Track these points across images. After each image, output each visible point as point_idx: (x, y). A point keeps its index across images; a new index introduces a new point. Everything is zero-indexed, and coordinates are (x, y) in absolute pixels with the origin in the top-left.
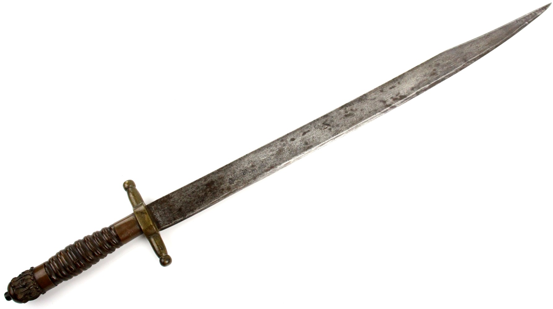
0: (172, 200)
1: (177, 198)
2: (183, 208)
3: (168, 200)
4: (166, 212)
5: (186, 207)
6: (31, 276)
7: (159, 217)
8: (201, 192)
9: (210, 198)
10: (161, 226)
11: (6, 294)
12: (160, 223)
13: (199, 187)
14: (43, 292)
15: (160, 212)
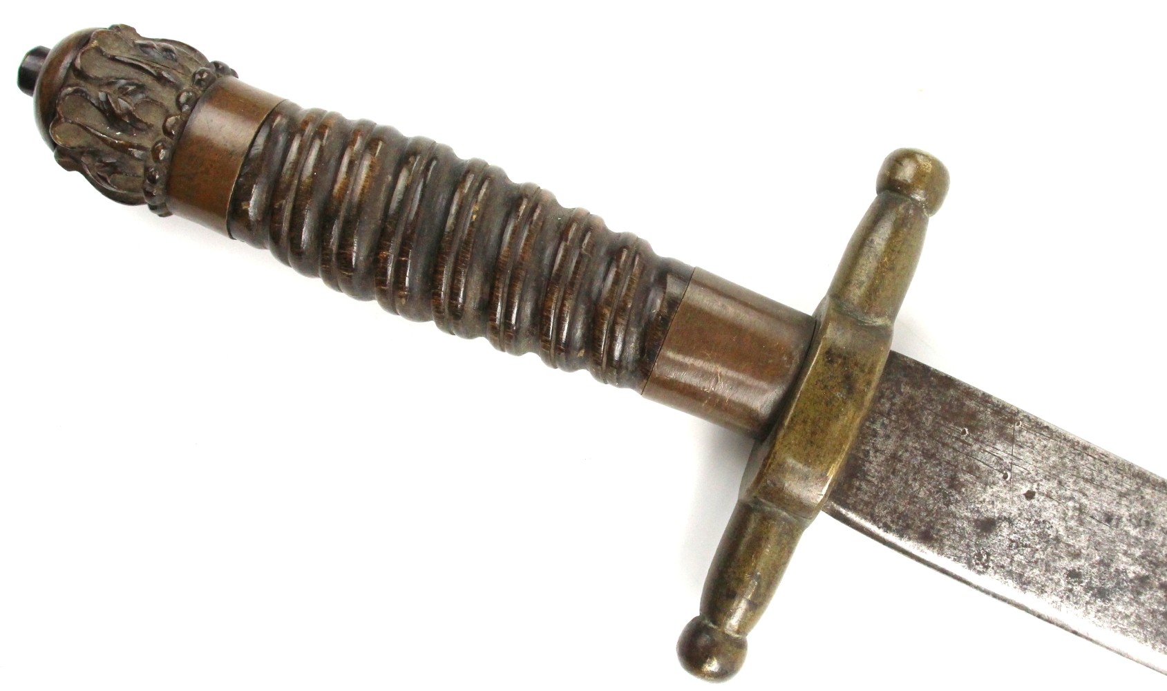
0: (1001, 449)
1: (1030, 468)
2: (1005, 532)
3: (990, 434)
4: (929, 469)
5: (1017, 545)
6: (179, 106)
7: (881, 458)
8: (1138, 552)
9: (1138, 616)
10: (851, 500)
11: (38, 53)
12: (859, 489)
13: (1149, 524)
14: (161, 209)
15: (909, 441)
